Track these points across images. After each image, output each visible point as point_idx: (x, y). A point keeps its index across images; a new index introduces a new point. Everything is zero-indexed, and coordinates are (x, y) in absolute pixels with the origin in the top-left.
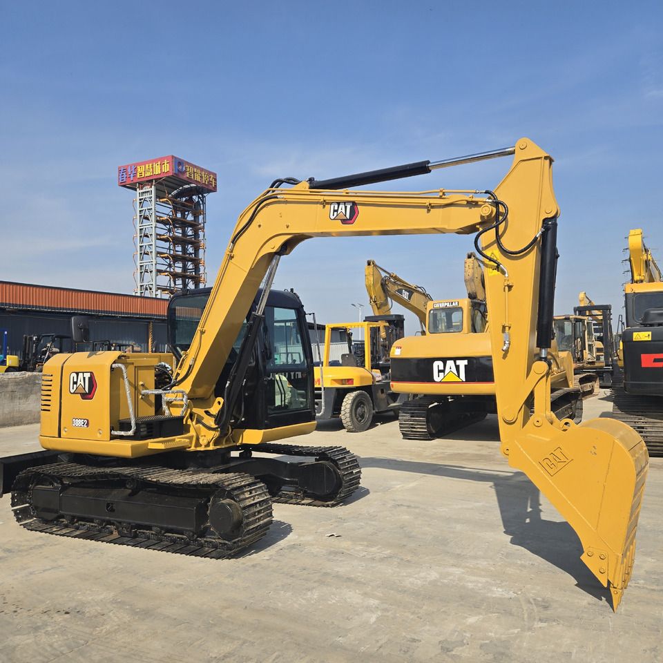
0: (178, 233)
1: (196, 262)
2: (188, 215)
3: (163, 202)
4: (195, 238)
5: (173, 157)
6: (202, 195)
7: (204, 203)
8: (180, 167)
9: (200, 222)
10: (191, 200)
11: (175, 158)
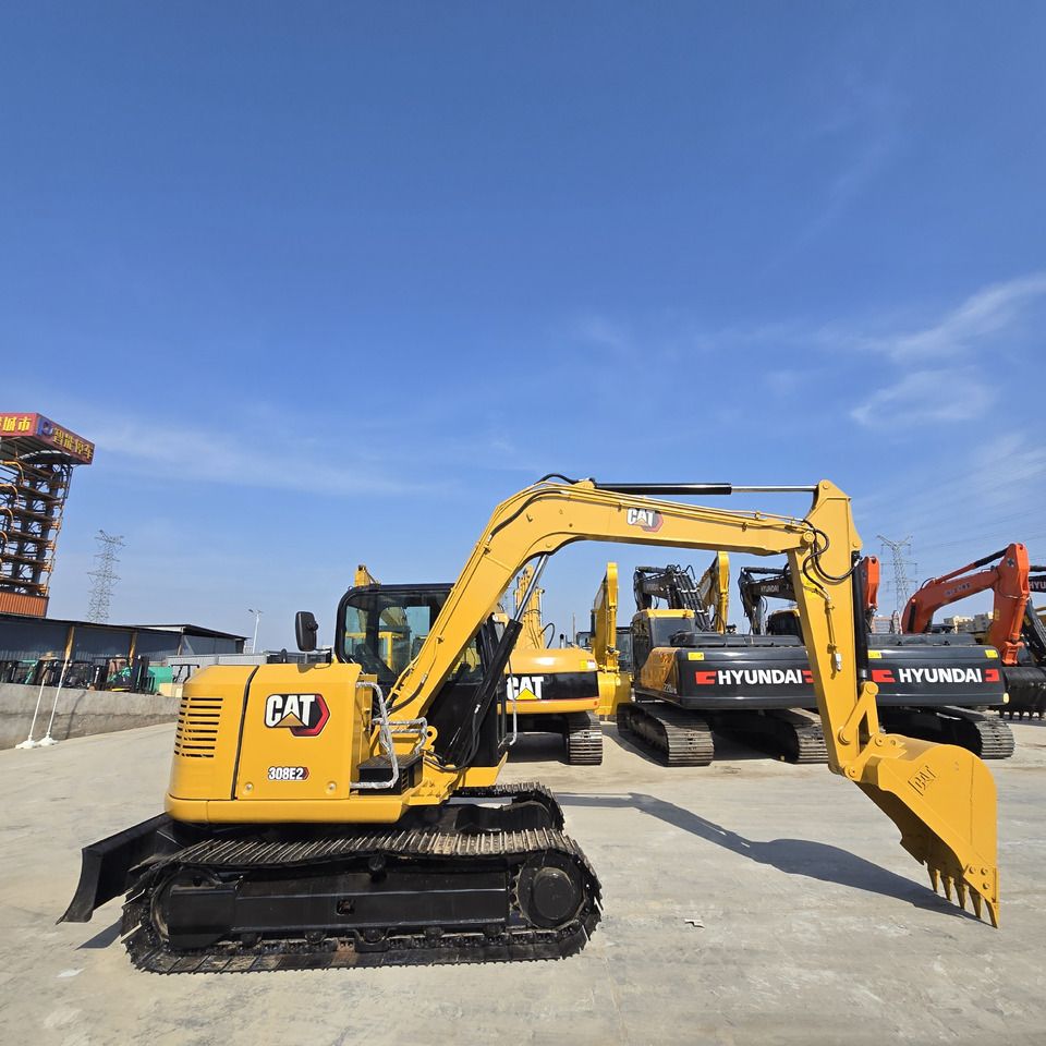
0: (21, 505)
1: (42, 545)
2: (40, 486)
3: (8, 466)
4: (46, 515)
5: (38, 415)
6: (69, 465)
7: (69, 475)
8: (47, 429)
9: (58, 496)
10: (50, 468)
11: (42, 417)
